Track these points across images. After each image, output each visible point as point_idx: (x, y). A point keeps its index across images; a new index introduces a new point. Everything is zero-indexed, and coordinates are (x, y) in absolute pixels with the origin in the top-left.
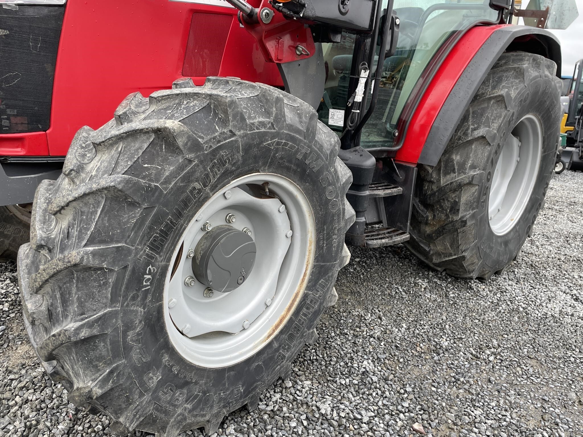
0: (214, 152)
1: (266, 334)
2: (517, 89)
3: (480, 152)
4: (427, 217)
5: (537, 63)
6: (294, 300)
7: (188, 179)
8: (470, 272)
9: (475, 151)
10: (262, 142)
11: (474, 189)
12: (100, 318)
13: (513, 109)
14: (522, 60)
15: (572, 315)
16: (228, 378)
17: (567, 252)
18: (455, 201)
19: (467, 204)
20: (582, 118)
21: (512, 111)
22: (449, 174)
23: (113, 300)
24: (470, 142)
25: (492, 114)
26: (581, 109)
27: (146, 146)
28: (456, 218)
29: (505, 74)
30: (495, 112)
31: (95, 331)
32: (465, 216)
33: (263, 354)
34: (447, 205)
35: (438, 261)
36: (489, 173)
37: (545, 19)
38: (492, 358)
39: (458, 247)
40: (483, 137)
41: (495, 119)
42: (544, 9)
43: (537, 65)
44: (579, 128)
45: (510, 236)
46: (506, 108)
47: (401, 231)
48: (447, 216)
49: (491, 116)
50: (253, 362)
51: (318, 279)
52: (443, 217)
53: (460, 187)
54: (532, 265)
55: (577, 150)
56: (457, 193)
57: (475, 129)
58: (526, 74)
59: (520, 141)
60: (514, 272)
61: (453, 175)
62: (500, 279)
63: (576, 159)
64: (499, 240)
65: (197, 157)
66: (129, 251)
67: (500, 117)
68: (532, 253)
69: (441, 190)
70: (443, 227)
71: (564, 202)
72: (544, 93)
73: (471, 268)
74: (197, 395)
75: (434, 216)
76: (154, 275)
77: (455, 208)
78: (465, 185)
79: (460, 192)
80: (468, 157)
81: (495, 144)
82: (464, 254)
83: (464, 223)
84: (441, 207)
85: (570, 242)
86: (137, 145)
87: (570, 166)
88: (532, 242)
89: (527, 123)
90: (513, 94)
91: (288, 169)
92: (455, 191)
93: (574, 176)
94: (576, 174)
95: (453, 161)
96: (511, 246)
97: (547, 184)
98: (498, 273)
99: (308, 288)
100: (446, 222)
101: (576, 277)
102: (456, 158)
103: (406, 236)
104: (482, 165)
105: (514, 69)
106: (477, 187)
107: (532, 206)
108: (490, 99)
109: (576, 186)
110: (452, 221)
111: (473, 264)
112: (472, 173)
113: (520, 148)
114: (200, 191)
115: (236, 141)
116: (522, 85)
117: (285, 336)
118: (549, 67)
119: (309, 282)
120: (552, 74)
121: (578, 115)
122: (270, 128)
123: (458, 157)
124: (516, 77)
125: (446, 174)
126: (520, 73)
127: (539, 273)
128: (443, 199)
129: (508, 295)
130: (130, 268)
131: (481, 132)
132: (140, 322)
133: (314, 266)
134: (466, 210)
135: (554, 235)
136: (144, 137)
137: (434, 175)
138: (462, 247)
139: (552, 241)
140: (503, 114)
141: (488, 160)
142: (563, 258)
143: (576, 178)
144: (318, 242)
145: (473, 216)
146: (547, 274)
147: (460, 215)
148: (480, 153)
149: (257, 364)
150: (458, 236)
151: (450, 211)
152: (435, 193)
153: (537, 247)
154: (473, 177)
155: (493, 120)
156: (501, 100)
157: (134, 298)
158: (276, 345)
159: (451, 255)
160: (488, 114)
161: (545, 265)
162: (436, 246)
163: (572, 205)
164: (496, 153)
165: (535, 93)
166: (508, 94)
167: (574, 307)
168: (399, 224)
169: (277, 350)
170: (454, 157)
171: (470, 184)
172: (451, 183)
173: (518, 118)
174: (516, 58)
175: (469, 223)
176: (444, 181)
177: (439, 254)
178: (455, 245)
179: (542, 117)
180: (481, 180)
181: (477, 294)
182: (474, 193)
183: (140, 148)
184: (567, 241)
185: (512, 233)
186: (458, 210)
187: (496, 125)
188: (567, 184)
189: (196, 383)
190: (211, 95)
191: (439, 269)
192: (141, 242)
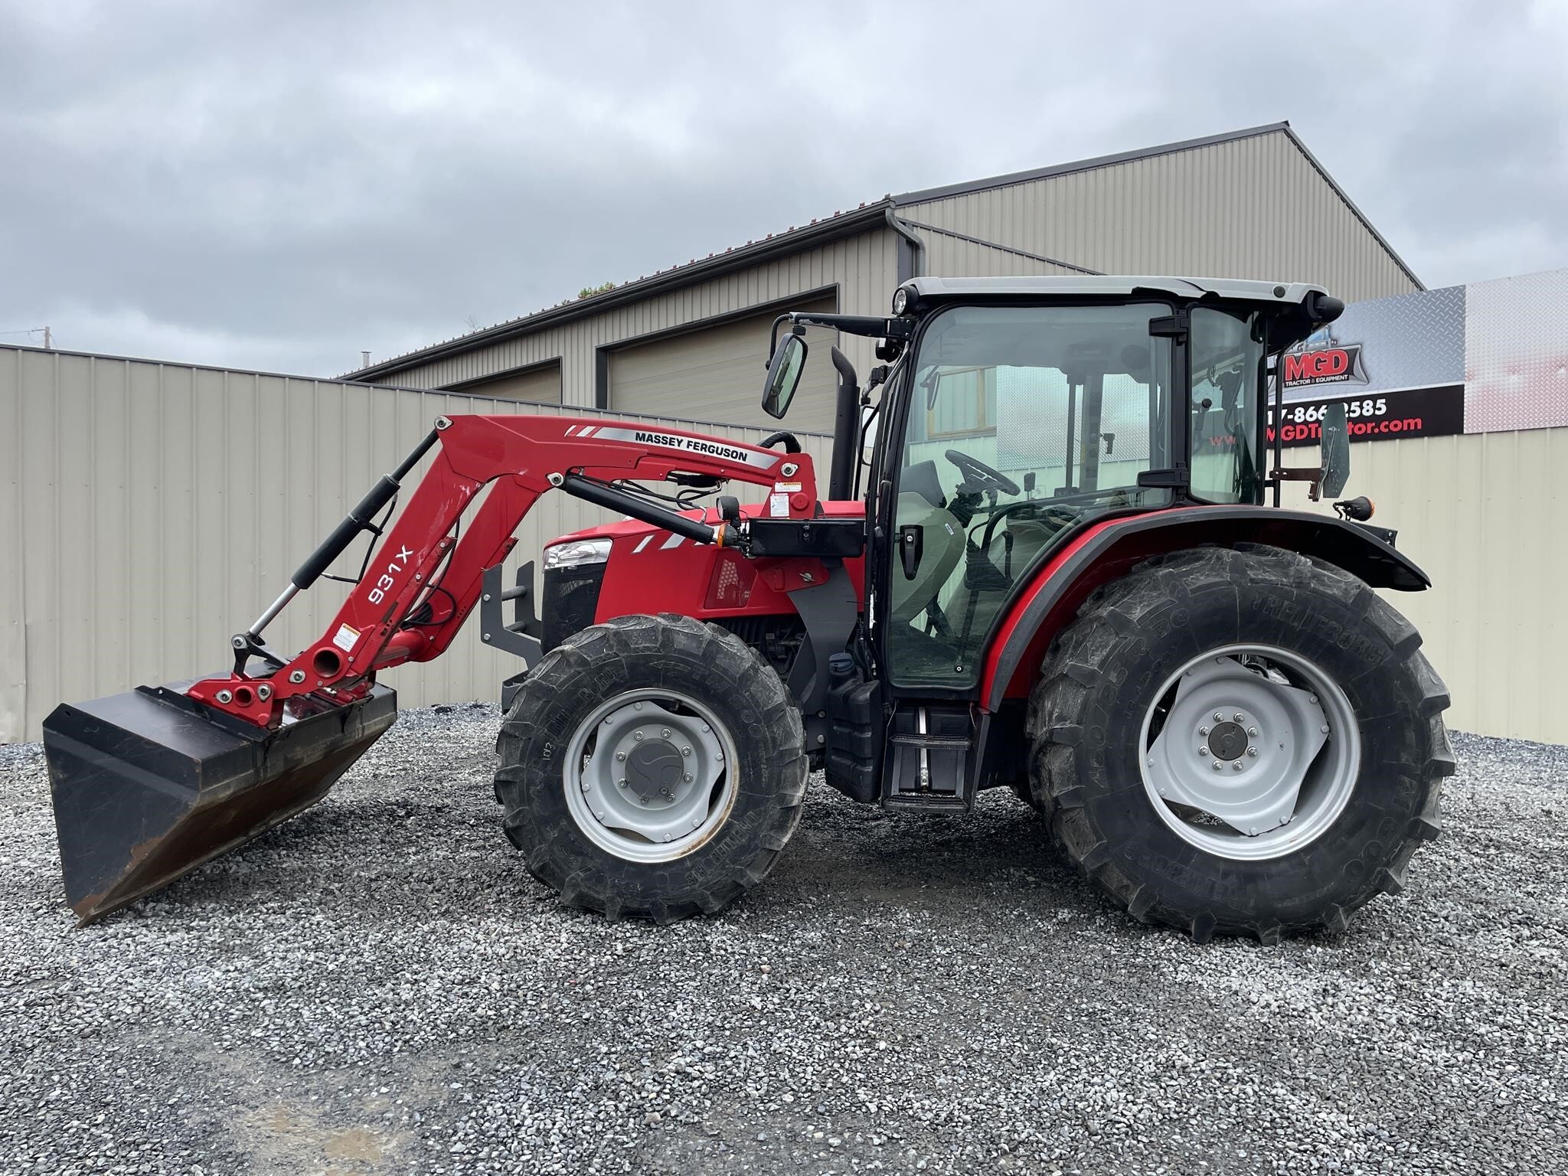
0: (600, 668)
1: (681, 851)
3: (1070, 697)
6: (717, 826)
7: (577, 685)
9: (1064, 694)
10: (648, 663)
11: (1067, 751)
12: (513, 769)
13: (1137, 636)
16: (627, 871)
19: (1062, 775)
21: (1134, 639)
23: (521, 760)
24: (1056, 682)
25: (1094, 642)
30: (1099, 640)
31: (510, 778)
32: (1061, 793)
33: (672, 867)
36: (1097, 731)
41: (1097, 650)
45: (1275, 869)
46: (1118, 634)
49: (1092, 645)
50: (659, 870)
51: (745, 811)
53: (1044, 746)
59: (1315, 694)
65: (585, 670)
66: (533, 728)
74: (590, 869)
76: (553, 752)
80: (1055, 704)
81: (1095, 685)
91: (688, 688)
99: (731, 816)
104: (1075, 716)
106: (1071, 750)
112: (1057, 726)
114: (590, 695)
115: (620, 660)
116: (1161, 600)
117: (700, 859)
119: (735, 810)
122: (656, 652)
123: (1049, 704)
128: (1042, 767)
130: (532, 740)
132: (541, 782)
133: (739, 794)
134: (1063, 784)
140: (1112, 643)
141: (1084, 709)
144: (742, 768)
145: (1076, 795)
147: (1057, 792)
148: (1070, 699)
149: (661, 873)
155: (1093, 651)
156: (1105, 623)
157: (535, 763)
158: (688, 864)
160: (1087, 642)
166: (1116, 614)
169: (689, 869)
180: (1074, 740)
182: (1069, 758)
185: (1284, 864)
189: (591, 858)
192: (541, 724)
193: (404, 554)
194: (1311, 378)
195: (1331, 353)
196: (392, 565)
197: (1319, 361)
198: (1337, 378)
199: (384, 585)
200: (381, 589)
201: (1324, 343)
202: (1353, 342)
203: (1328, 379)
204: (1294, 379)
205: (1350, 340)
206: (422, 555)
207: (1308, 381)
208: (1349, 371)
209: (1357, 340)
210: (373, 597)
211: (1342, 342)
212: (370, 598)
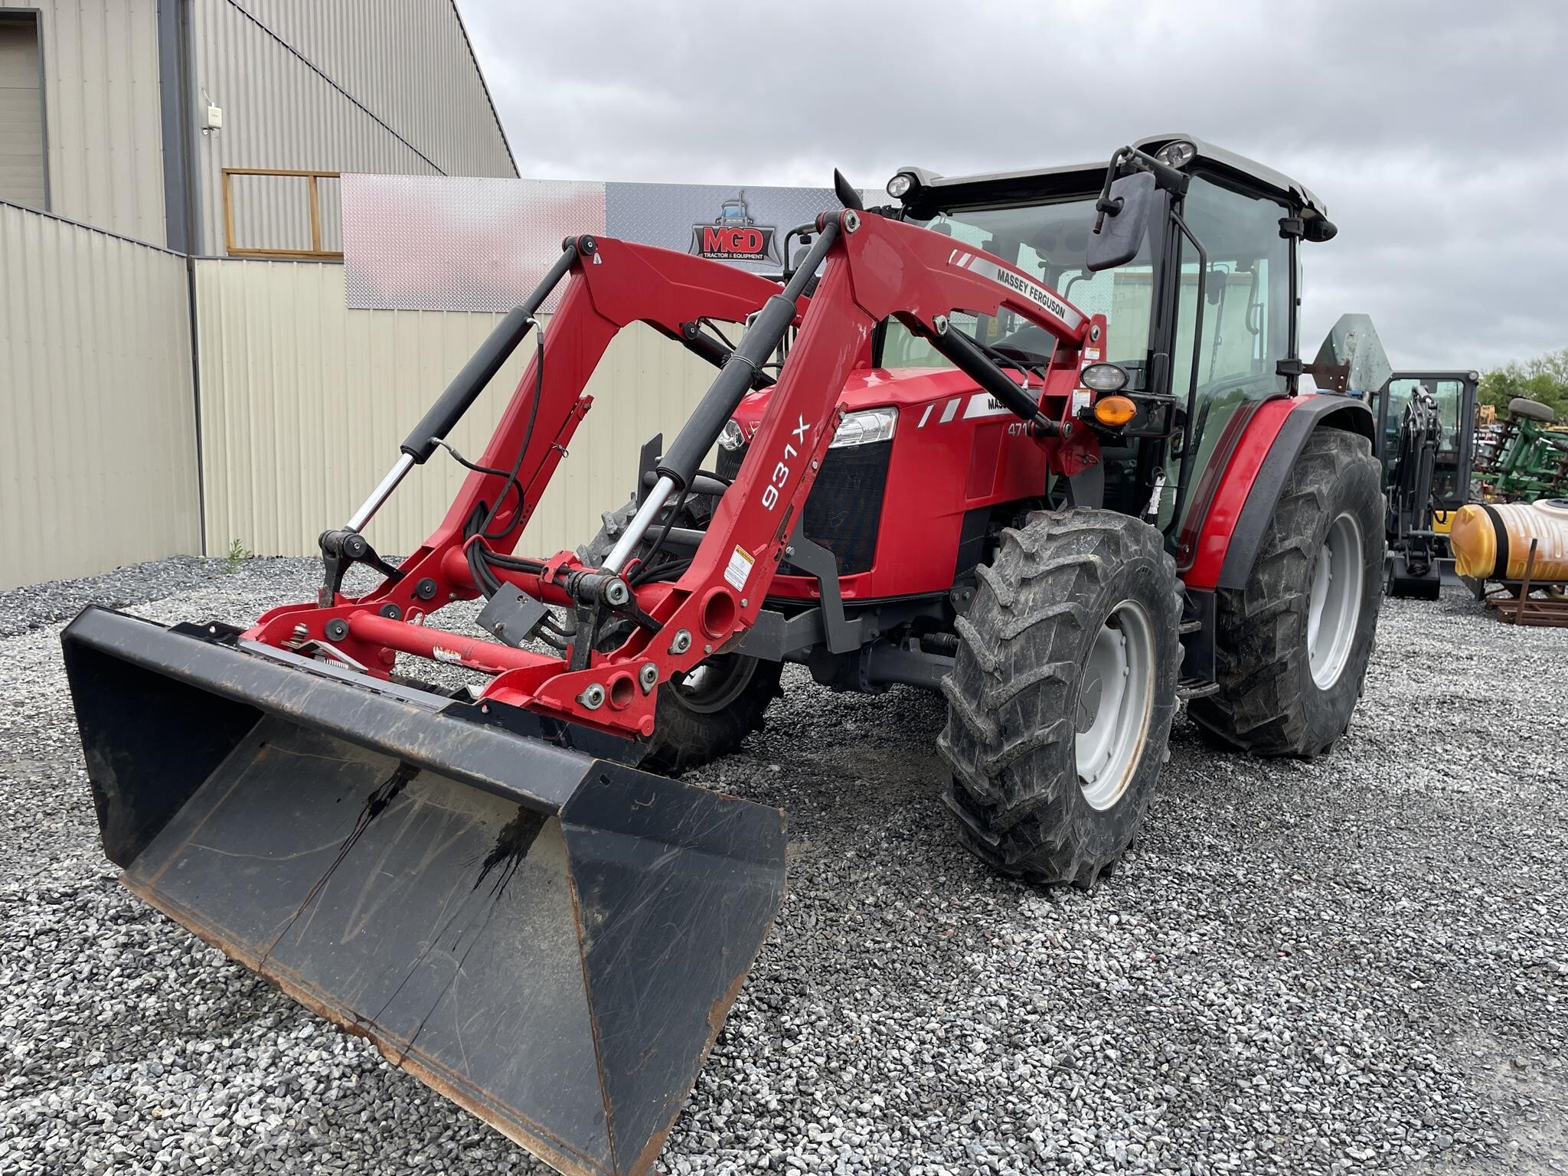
0: (1113, 581)
1: (1118, 785)
2: (1328, 482)
3: (1294, 569)
4: (1229, 663)
5: (1346, 445)
6: (1137, 750)
7: (1100, 606)
8: (1292, 744)
9: (1289, 567)
10: (1135, 569)
11: (1293, 618)
13: (1327, 510)
14: (1325, 442)
15: (1444, 789)
16: (1102, 823)
17: (1418, 721)
18: (1268, 637)
19: (1284, 640)
20: (1400, 489)
21: (1326, 512)
22: (1257, 599)
24: (1282, 556)
25: (1303, 517)
26: (1395, 471)
27: (1074, 578)
28: (1271, 661)
29: (1310, 464)
30: (1306, 515)
31: (1055, 738)
32: (1284, 656)
33: (1121, 806)
34: (1257, 643)
35: (1245, 730)
36: (1308, 597)
37: (1346, 377)
38: (1354, 829)
39: (1277, 704)
40: (1297, 549)
41: (1307, 524)
42: (1343, 364)
43: (1347, 446)
44: (1398, 510)
45: (1337, 692)
46: (1319, 508)
47: (1205, 682)
48: (1259, 659)
49: (1302, 520)
50: (1116, 813)
51: (1156, 726)
52: (1253, 661)
53: (1275, 616)
54: (1370, 740)
55: (1401, 556)
56: (1271, 625)
57: (1283, 540)
58: (1337, 462)
59: (1330, 549)
60: (1347, 749)
61: (1261, 601)
62: (1331, 759)
63: (1400, 572)
64: (1324, 697)
65: (1106, 586)
66: (1074, 668)
67: (1313, 521)
68: (1365, 726)
69: (1247, 622)
70: (1254, 675)
71: (1396, 653)
72: (1360, 482)
73: (1293, 737)
74: (1089, 831)
75: (1239, 661)
77: (1269, 647)
78: (1281, 613)
79: (1275, 624)
80: (1279, 577)
81: (1310, 556)
82: (1285, 712)
83: (1284, 666)
84: (1249, 646)
85: (1421, 709)
86: (1065, 577)
87: (1391, 588)
88: (1361, 712)
89: (1340, 525)
90: (1325, 490)
91: (1144, 595)
92: (1266, 622)
93: (1402, 607)
94: (1405, 603)
95: (1259, 582)
96: (1341, 707)
97: (1377, 612)
98: (1325, 751)
100: (1258, 668)
101: (1440, 751)
102: (1264, 578)
103: (1216, 686)
104: (1298, 585)
105: (1321, 457)
106: (1295, 616)
107: (1361, 646)
108: (1298, 498)
109: (1410, 625)
110: (1267, 666)
111: (1296, 730)
112: (1287, 597)
113: (1331, 559)
115: (1124, 570)
116: (1333, 477)
117: (1134, 790)
118: (1361, 446)
119: (1150, 728)
120: (1366, 456)
121: (1390, 485)
122: (1140, 555)
123: (1266, 577)
124: (1325, 467)
125: (1251, 601)
126: (1329, 462)
127: (1384, 750)
128: (1252, 636)
129: (1350, 774)
130: (1074, 683)
131: (1292, 543)
132: (1072, 737)
133: (1153, 710)
134: (1284, 649)
135: (1392, 702)
136: (1070, 570)
137: (1235, 604)
138: (1282, 704)
139: (1392, 709)
140: (1317, 517)
141: (1305, 578)
142: (1415, 731)
143: (1408, 610)
144: (1157, 679)
145: (1295, 656)
146: (1396, 749)
147: (1277, 656)
150: (1275, 686)
151: (1263, 651)
152: (1239, 627)
153: (1371, 718)
154: (1290, 601)
155: (1304, 525)
156: (1312, 499)
158: (1128, 798)
159: (1265, 717)
160: (1297, 518)
161: (1391, 739)
162: (1242, 707)
163: (1409, 657)
164: (1314, 568)
165: (1350, 485)
166: (1320, 491)
167: (1444, 782)
168: (1200, 672)
169: (1130, 804)
170: (1261, 577)
171: (1288, 611)
172: (1262, 612)
173: (1333, 520)
174: (1318, 439)
175: (1290, 667)
176: (1249, 611)
177: (1245, 719)
178: (1272, 701)
179: (1359, 514)
180: (1299, 607)
181: (1306, 774)
182: (1291, 624)
183: (1069, 580)
184: (1416, 709)
185: (1338, 687)
186: (1274, 649)
187: (1309, 532)
188: (1393, 623)
189: (1087, 818)
190: (1105, 530)
191: (1244, 745)
192: (1079, 660)
193: (801, 430)
194: (728, 253)
195: (747, 232)
196: (789, 447)
197: (736, 236)
198: (753, 256)
199: (779, 479)
200: (776, 485)
201: (741, 221)
202: (767, 224)
203: (746, 256)
204: (712, 251)
205: (765, 222)
206: (818, 431)
207: (726, 255)
208: (764, 252)
209: (771, 223)
210: (767, 500)
211: (758, 222)
212: (764, 501)
